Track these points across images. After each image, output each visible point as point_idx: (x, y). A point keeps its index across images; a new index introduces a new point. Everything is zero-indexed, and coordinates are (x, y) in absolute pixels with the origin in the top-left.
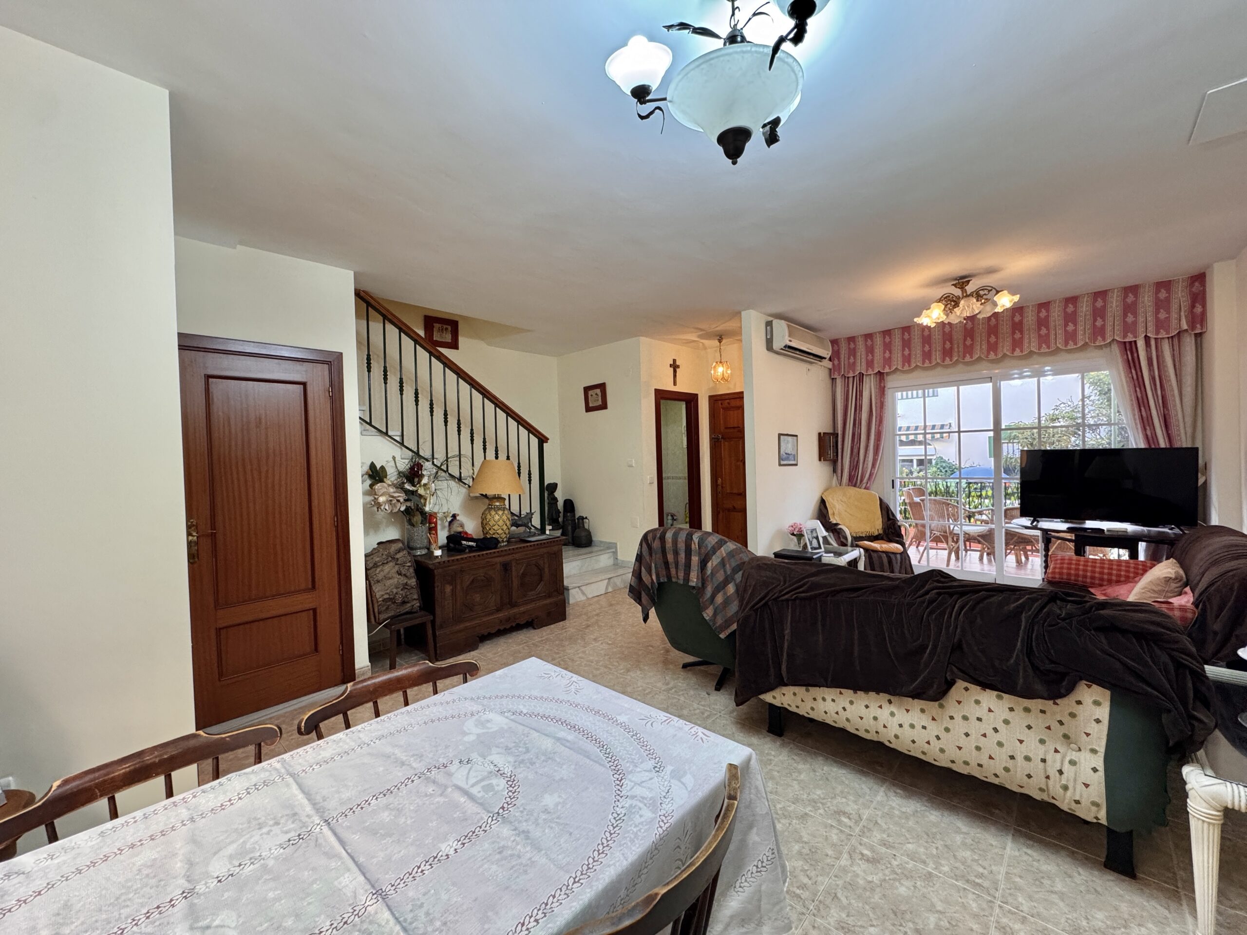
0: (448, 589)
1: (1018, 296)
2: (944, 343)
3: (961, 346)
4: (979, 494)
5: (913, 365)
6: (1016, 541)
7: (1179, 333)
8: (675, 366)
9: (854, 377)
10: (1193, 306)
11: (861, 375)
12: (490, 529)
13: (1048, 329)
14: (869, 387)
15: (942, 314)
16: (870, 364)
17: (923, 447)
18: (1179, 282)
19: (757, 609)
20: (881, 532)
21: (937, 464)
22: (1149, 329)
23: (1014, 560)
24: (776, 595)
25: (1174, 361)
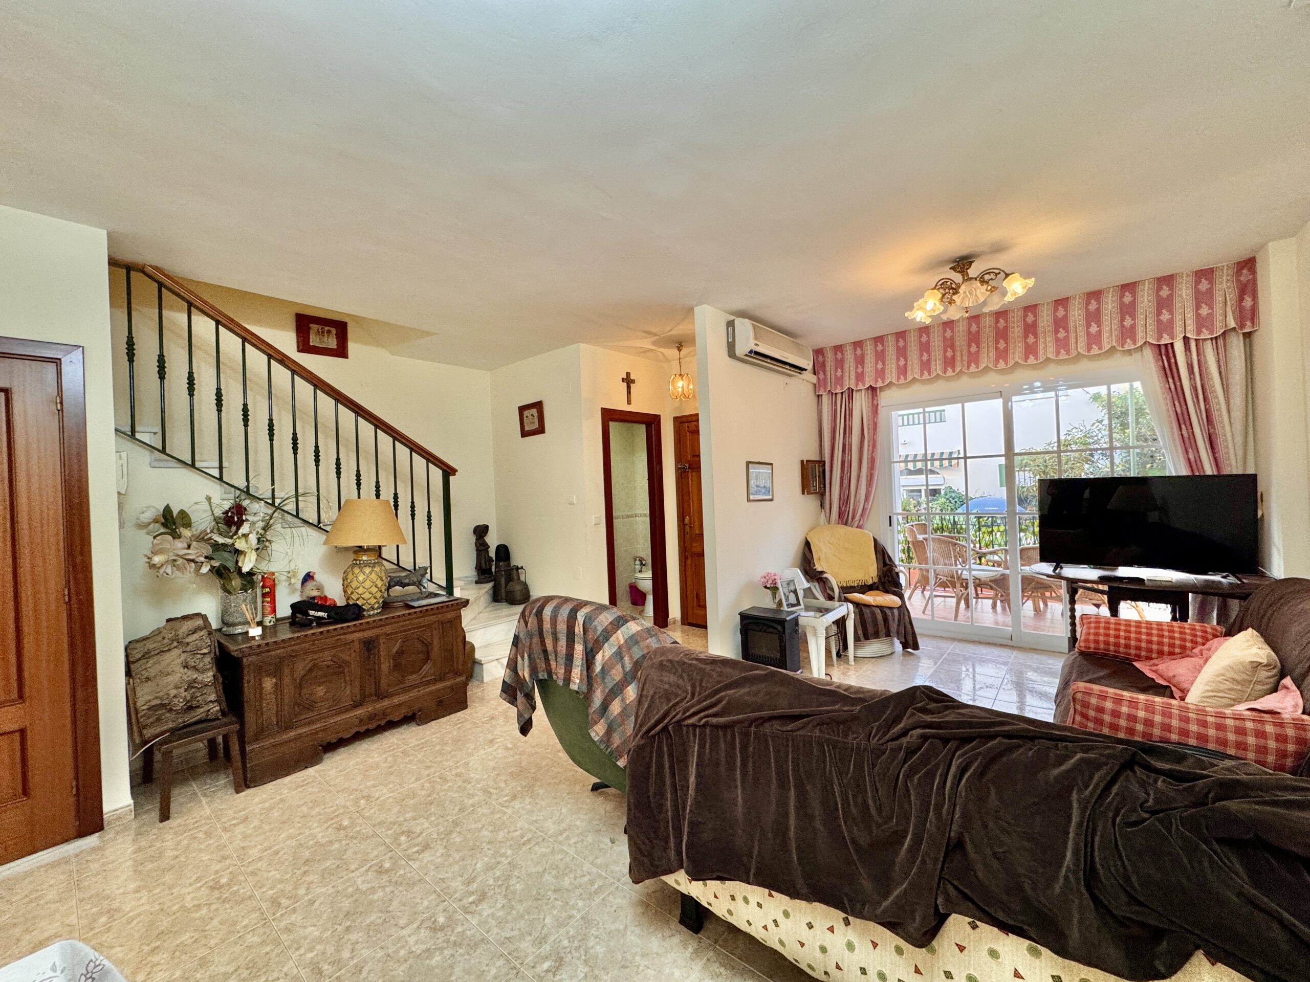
0: (268, 684)
1: (1033, 279)
2: (945, 351)
3: (965, 352)
4: (990, 530)
5: (910, 378)
6: (1033, 586)
7: (1224, 333)
8: (628, 381)
9: (842, 393)
10: (1241, 299)
11: (851, 391)
12: (352, 593)
13: (1067, 331)
14: (861, 403)
15: (938, 303)
16: (860, 377)
17: (924, 476)
18: (1222, 270)
19: (654, 736)
20: (876, 580)
21: (946, 494)
22: (1189, 328)
23: (1032, 608)
24: (678, 717)
25: (1219, 367)
